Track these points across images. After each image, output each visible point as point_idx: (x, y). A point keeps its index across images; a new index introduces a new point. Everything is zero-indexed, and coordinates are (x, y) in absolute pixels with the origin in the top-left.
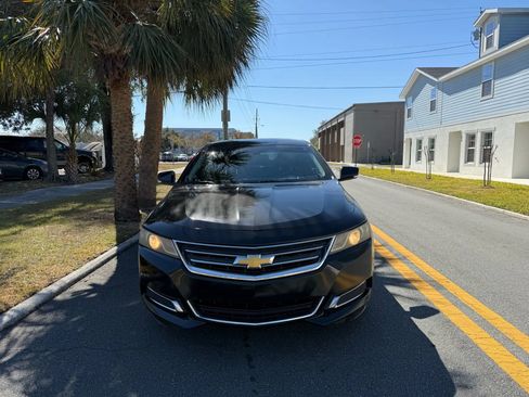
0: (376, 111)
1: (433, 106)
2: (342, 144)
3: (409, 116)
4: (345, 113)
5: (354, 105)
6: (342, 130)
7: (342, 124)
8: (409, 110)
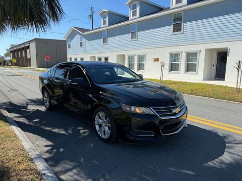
0: (47, 43)
1: (81, 44)
2: (28, 57)
3: (69, 47)
4: (29, 42)
5: (35, 39)
6: (28, 50)
7: (28, 47)
8: (69, 45)
